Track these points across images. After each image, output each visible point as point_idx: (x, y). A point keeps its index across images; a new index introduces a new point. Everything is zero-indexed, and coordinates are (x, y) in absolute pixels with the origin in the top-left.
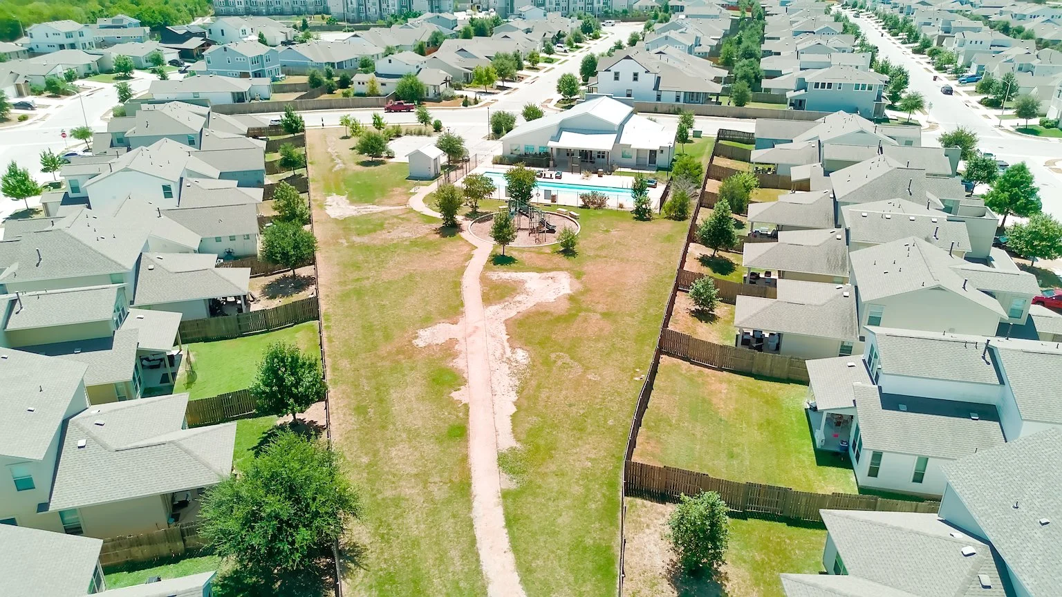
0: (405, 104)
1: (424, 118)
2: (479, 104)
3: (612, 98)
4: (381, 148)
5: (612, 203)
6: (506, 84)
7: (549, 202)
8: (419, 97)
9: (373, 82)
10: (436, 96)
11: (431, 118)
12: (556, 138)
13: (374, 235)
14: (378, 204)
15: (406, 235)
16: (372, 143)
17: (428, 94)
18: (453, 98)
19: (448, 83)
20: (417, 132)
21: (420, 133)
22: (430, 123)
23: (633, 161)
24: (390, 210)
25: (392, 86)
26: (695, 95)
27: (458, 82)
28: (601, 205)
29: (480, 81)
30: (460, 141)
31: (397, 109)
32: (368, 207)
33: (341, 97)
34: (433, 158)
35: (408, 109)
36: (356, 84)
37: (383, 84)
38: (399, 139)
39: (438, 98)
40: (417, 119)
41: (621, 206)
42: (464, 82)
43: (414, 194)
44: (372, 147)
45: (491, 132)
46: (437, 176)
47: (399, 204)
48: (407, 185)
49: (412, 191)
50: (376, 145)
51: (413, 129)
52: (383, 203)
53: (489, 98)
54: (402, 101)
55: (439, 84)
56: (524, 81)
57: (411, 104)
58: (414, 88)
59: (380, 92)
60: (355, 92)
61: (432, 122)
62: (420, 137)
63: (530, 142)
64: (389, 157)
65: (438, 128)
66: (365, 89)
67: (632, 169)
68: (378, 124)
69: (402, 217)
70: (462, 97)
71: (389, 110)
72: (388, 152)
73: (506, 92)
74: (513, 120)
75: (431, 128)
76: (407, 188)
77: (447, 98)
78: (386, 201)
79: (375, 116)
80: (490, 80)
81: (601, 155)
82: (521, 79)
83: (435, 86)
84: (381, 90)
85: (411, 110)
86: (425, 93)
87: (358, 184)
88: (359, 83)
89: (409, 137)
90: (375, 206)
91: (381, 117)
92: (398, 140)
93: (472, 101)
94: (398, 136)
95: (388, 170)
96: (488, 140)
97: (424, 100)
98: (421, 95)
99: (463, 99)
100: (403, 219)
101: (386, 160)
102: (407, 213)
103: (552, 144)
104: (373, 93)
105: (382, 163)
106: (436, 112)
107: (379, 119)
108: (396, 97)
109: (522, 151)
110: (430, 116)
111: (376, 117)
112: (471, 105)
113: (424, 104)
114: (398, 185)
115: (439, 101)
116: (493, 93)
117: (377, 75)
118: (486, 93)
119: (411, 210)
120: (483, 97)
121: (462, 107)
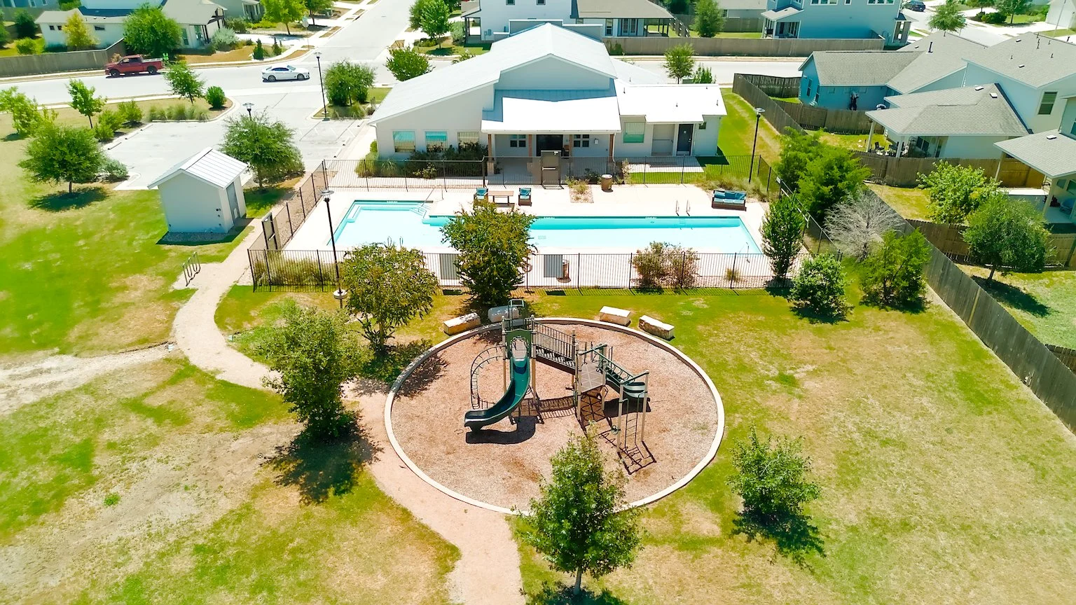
0: (144, 61)
1: (186, 86)
2: (284, 55)
3: (561, 26)
4: (88, 164)
5: (709, 272)
6: (319, 22)
7: (554, 282)
8: (172, 47)
9: (76, 24)
10: (202, 44)
11: (201, 84)
12: (495, 113)
13: (51, 530)
14: (83, 347)
15: (177, 508)
16: (64, 153)
17: (186, 42)
18: (233, 46)
19: (220, 21)
20: (174, 114)
21: (181, 116)
22: (199, 95)
23: (646, 147)
24: (114, 375)
25: (116, 30)
26: (630, 23)
27: (238, 20)
28: (683, 278)
29: (276, 17)
30: (281, 133)
31: (131, 70)
32: (47, 364)
33: (16, 54)
34: (224, 184)
35: (152, 70)
36: (45, 29)
37: (97, 28)
38: (137, 131)
39: (207, 48)
40: (171, 88)
41: (732, 276)
42: (247, 20)
43: (185, 295)
44: (64, 164)
45: (327, 102)
46: (239, 226)
47: (145, 342)
48: (165, 266)
49: (180, 284)
50: (71, 158)
51: (165, 108)
52: (95, 342)
53: (297, 44)
54: (138, 56)
55: (206, 23)
56: (343, 17)
57: (156, 60)
58: (160, 31)
59: (93, 42)
60: (47, 45)
61: (204, 92)
62: (183, 125)
63: (436, 126)
64: (113, 179)
65: (217, 102)
66: (62, 38)
67: (653, 165)
68: (84, 102)
69: (155, 402)
70: (249, 43)
71: (114, 73)
72: (110, 168)
73: (321, 33)
74: (369, 79)
75: (203, 104)
76: (164, 274)
77: (224, 47)
78: (107, 333)
79: (75, 87)
80: (294, 14)
81: (581, 140)
82: (338, 14)
83: (197, 26)
84: (95, 38)
85: (159, 71)
86: (181, 38)
87: (27, 272)
88: (52, 28)
89: (157, 126)
90: (68, 359)
91: (89, 89)
92: (134, 134)
93: (270, 51)
94: (134, 123)
95: (112, 216)
96: (326, 119)
97: (180, 52)
98: (174, 44)
99: (252, 48)
100: (159, 415)
101: (107, 187)
102: (173, 381)
103: (489, 127)
104: (80, 44)
105: (98, 195)
106: (207, 73)
107: (83, 92)
108: (127, 48)
109: (421, 143)
110: (198, 80)
111: (77, 90)
112: (269, 56)
113: (181, 58)
114: (139, 266)
115: (209, 52)
116: (302, 36)
117: (85, 11)
118: (290, 36)
119: (183, 371)
120: (286, 43)
121: (253, 61)
